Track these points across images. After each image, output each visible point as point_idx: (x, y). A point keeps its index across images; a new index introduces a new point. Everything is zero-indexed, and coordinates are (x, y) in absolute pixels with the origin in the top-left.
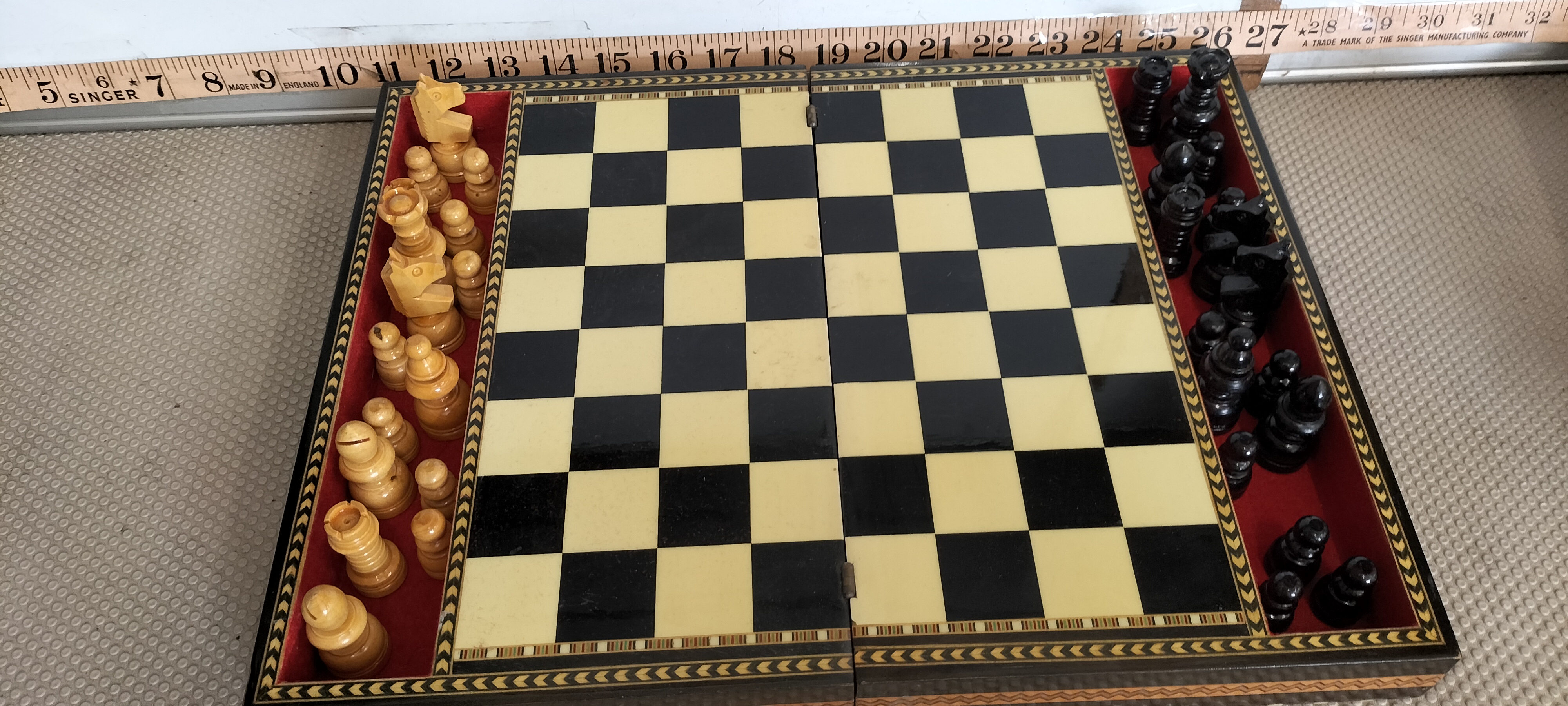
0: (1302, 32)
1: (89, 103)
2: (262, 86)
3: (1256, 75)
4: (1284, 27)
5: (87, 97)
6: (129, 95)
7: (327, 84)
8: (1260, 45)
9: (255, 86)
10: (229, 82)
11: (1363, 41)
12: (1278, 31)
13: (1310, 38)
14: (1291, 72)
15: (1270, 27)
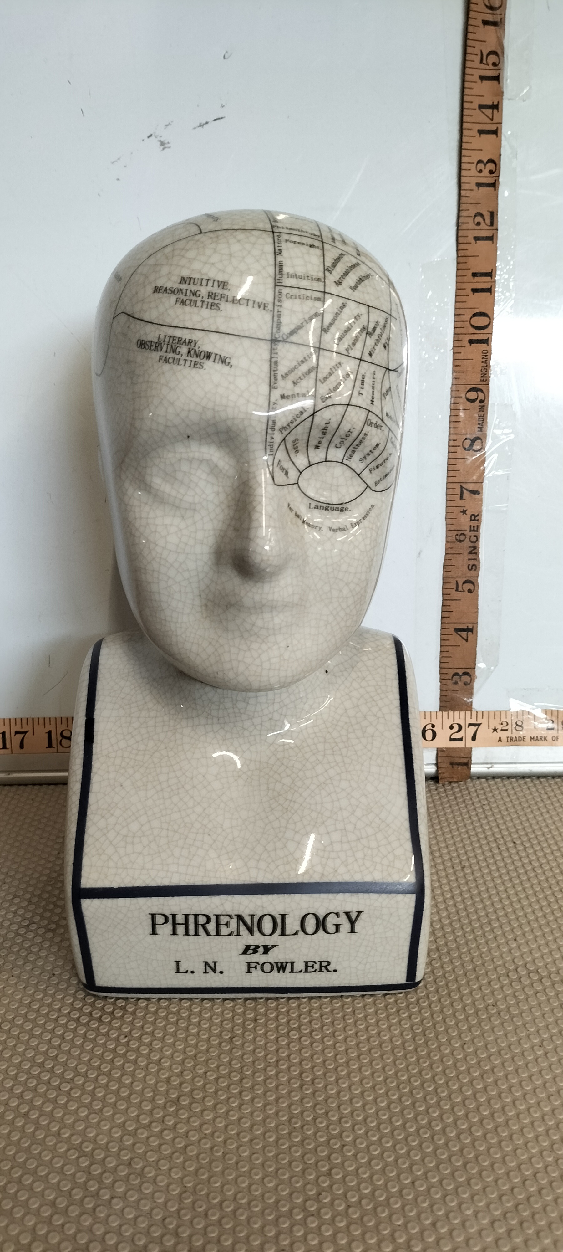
0: (495, 730)
3: (465, 767)
4: (479, 725)
8: (461, 740)
11: (549, 738)
12: (473, 729)
13: (504, 735)
14: (495, 766)
15: (467, 725)
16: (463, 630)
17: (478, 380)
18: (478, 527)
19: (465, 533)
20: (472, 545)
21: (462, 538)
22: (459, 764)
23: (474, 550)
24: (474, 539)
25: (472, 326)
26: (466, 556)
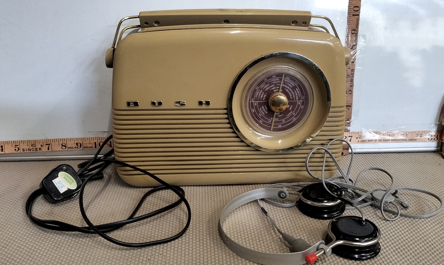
0: (357, 138)
1: (27, 151)
2: (77, 147)
3: (347, 150)
4: (352, 136)
5: (27, 150)
6: (39, 149)
7: (96, 147)
9: (75, 148)
10: (68, 146)
11: (374, 141)
12: (350, 138)
13: (360, 140)
14: (356, 150)
15: (348, 136)
16: (348, 106)
17: (355, 27)
18: (354, 73)
19: (349, 75)
20: (351, 79)
21: (349, 76)
22: (345, 149)
23: (352, 81)
24: (352, 77)
25: (354, 10)
26: (350, 83)
